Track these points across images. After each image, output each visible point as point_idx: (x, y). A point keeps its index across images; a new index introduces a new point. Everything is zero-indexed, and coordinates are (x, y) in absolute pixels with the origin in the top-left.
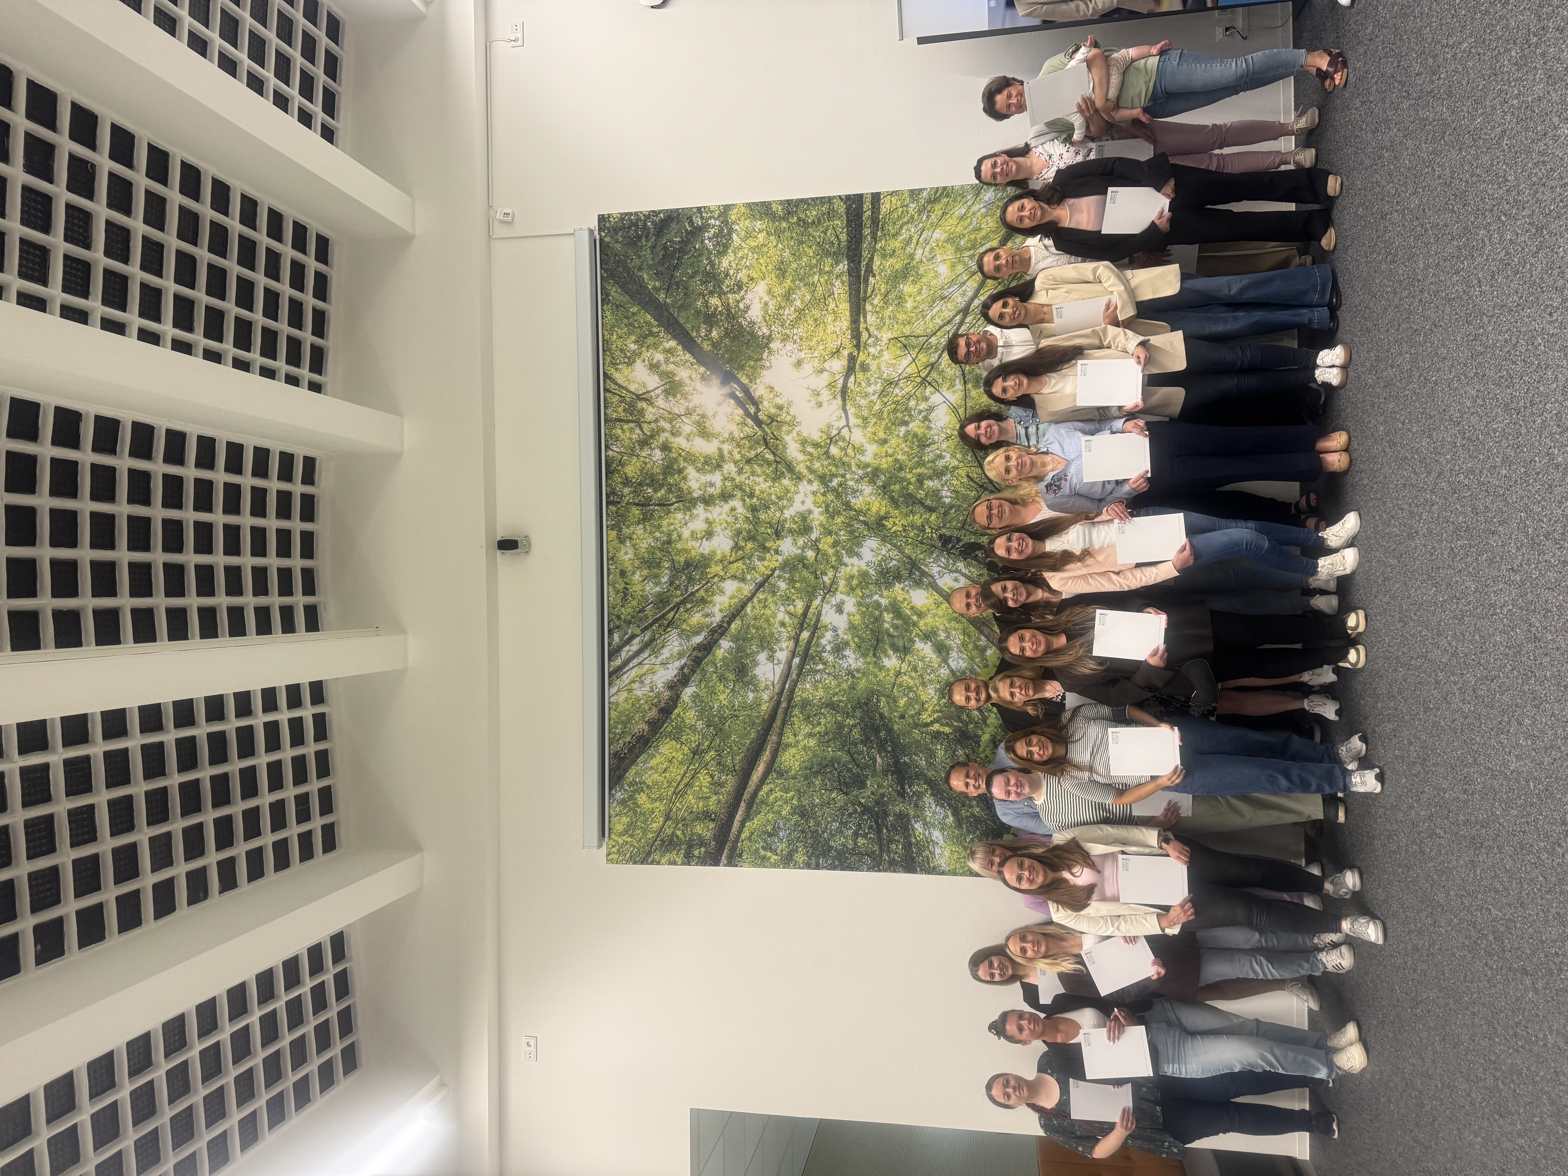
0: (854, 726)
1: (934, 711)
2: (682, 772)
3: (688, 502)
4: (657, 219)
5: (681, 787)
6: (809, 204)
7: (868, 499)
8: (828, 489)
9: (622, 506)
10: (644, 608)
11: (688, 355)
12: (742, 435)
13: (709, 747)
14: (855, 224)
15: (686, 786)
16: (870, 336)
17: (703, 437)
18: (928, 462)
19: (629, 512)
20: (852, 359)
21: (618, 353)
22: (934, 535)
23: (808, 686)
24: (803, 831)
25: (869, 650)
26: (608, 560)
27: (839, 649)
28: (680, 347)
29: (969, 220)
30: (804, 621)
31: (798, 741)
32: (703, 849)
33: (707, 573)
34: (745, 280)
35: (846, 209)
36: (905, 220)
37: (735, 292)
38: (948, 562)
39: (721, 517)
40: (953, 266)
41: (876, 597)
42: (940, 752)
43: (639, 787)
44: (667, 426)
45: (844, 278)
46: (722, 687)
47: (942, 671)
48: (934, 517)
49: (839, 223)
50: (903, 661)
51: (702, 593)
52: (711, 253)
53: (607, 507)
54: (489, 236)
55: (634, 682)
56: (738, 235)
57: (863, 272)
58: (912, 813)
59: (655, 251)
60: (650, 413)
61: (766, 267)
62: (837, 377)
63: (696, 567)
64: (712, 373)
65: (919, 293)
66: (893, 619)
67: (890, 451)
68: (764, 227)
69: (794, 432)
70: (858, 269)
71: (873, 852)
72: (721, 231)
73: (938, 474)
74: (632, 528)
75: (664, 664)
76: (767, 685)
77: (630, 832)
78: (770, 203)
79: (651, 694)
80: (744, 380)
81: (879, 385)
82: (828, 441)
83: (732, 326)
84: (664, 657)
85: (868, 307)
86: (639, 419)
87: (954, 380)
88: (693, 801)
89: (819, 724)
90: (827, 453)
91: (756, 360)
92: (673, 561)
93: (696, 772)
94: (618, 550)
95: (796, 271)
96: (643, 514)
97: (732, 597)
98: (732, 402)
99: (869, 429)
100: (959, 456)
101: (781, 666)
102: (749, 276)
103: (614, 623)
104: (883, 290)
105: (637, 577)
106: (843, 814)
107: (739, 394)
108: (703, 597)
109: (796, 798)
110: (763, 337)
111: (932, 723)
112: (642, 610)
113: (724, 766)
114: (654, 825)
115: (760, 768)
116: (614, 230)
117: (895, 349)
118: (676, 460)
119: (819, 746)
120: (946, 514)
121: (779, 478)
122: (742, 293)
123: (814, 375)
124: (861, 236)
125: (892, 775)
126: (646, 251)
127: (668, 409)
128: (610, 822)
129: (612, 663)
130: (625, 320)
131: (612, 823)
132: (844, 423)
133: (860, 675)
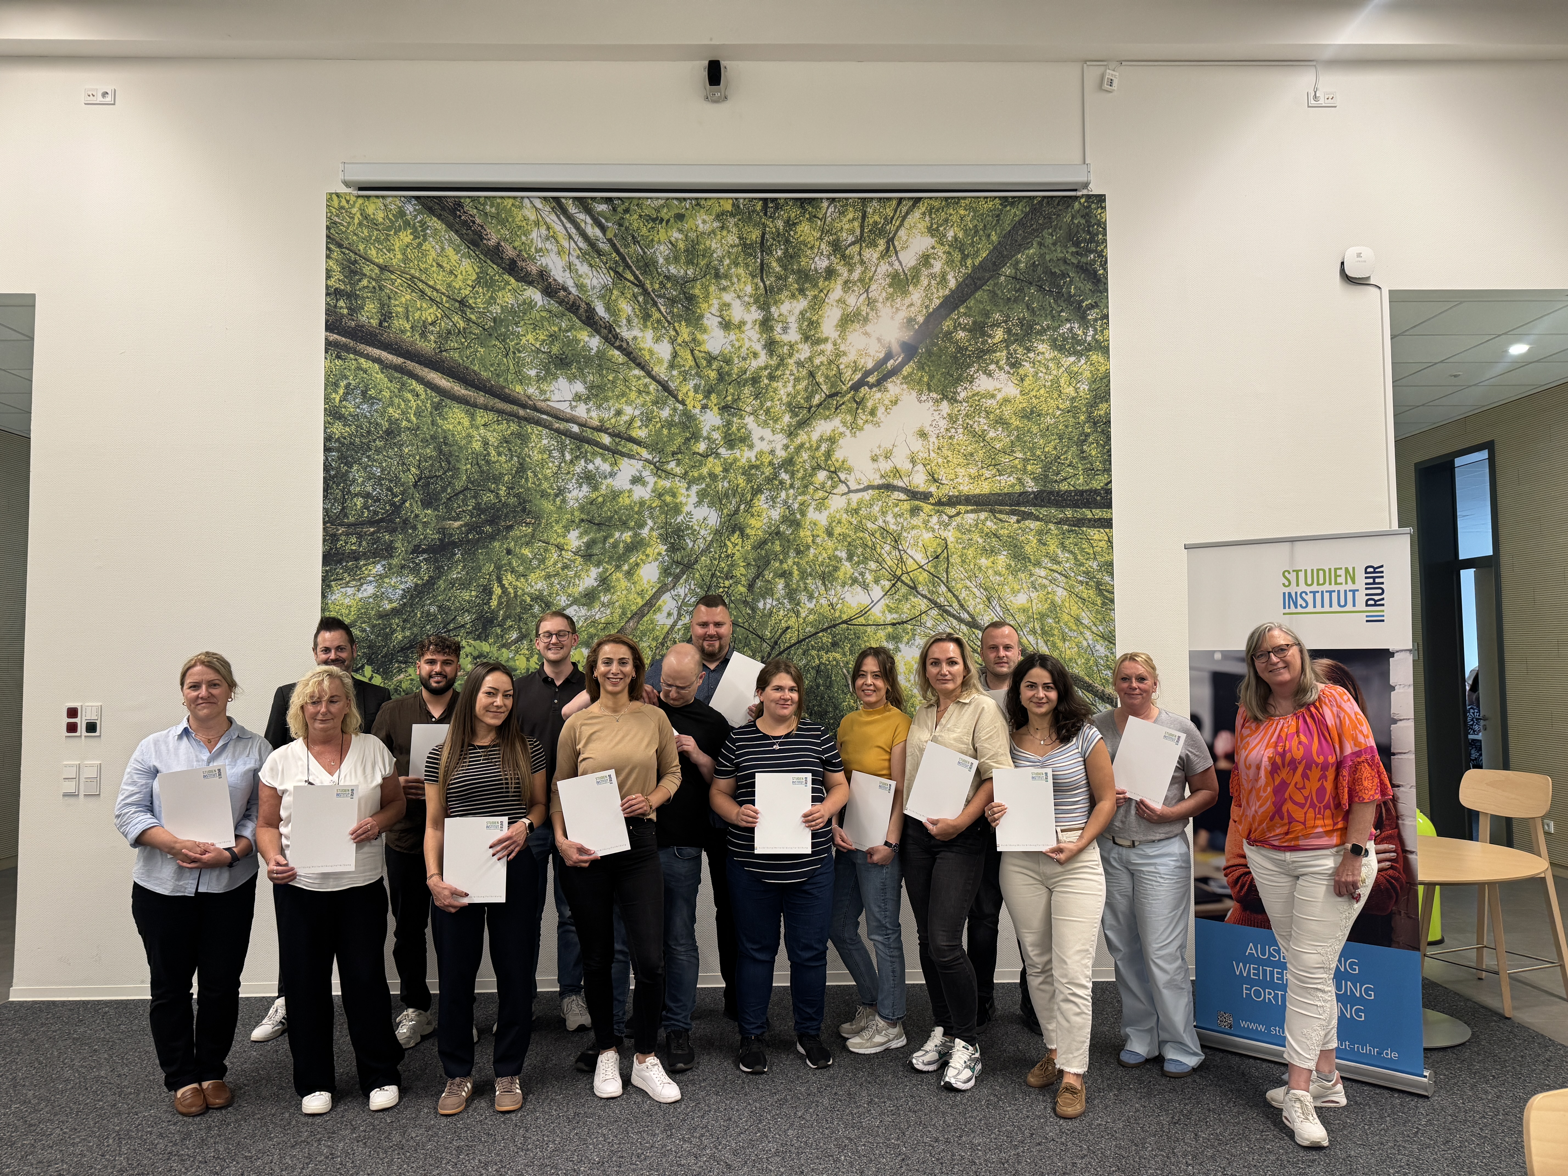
0: (497, 496)
1: (515, 588)
2: (438, 287)
3: (765, 300)
4: (1097, 266)
5: (420, 285)
6: (1104, 447)
7: (764, 515)
8: (776, 469)
9: (761, 218)
10: (638, 242)
11: (937, 302)
12: (842, 367)
13: (469, 320)
14: (1078, 500)
15: (421, 291)
16: (950, 517)
17: (842, 319)
18: (805, 583)
19: (754, 225)
20: (925, 496)
21: (943, 216)
23: (545, 442)
24: (369, 432)
25: (588, 513)
26: (697, 199)
27: (589, 478)
28: (947, 292)
30: (622, 438)
31: (478, 428)
32: (345, 311)
33: (680, 322)
34: (1021, 371)
35: (1096, 490)
36: (1079, 557)
37: (1008, 358)
39: (746, 340)
41: (650, 523)
42: (468, 595)
43: (420, 233)
44: (856, 275)
45: (1017, 487)
46: (542, 337)
47: (564, 598)
48: (742, 589)
49: (1080, 482)
50: (575, 553)
52: (1054, 331)
53: (760, 199)
54: (1086, 61)
55: (548, 228)
56: (1074, 363)
57: (1023, 509)
58: (395, 561)
59: (1061, 263)
60: (872, 255)
61: (1035, 396)
62: (906, 479)
63: (688, 309)
64: (916, 331)
65: (996, 573)
66: (625, 542)
67: (819, 540)
68: (1081, 394)
69: (844, 429)
70: (1026, 503)
71: (346, 516)
72: (1079, 342)
73: (791, 594)
74: (734, 230)
76: (545, 392)
77: (365, 222)
78: (1108, 400)
79: (533, 250)
80: (906, 370)
81: (895, 527)
82: (832, 469)
83: (969, 356)
84: (579, 266)
85: (983, 515)
86: (864, 241)
87: (896, 612)
88: (403, 300)
89: (499, 454)
90: (819, 467)
91: (928, 385)
92: (695, 280)
93: (438, 304)
94: (708, 211)
95: (1028, 431)
96: (751, 244)
97: (651, 352)
98: (882, 355)
99: (845, 516)
100: (811, 618)
101: (568, 410)
102: (1026, 376)
103: (619, 206)
104: (1001, 532)
105: (676, 235)
106: (391, 481)
107: (890, 364)
108: (650, 316)
109: (409, 425)
110: (954, 393)
111: (502, 586)
112: (635, 241)
113: (447, 339)
114: (373, 252)
115: (443, 382)
116: (1087, 214)
117: (935, 545)
118: (815, 285)
119: (473, 453)
120: (745, 603)
121: (791, 411)
122: (1007, 368)
123: (909, 452)
124: (1064, 507)
125: (439, 539)
126: (1062, 252)
127: (875, 277)
128: (377, 197)
129: (571, 201)
130: (981, 226)
131: (376, 200)
132: (853, 488)
133: (558, 503)
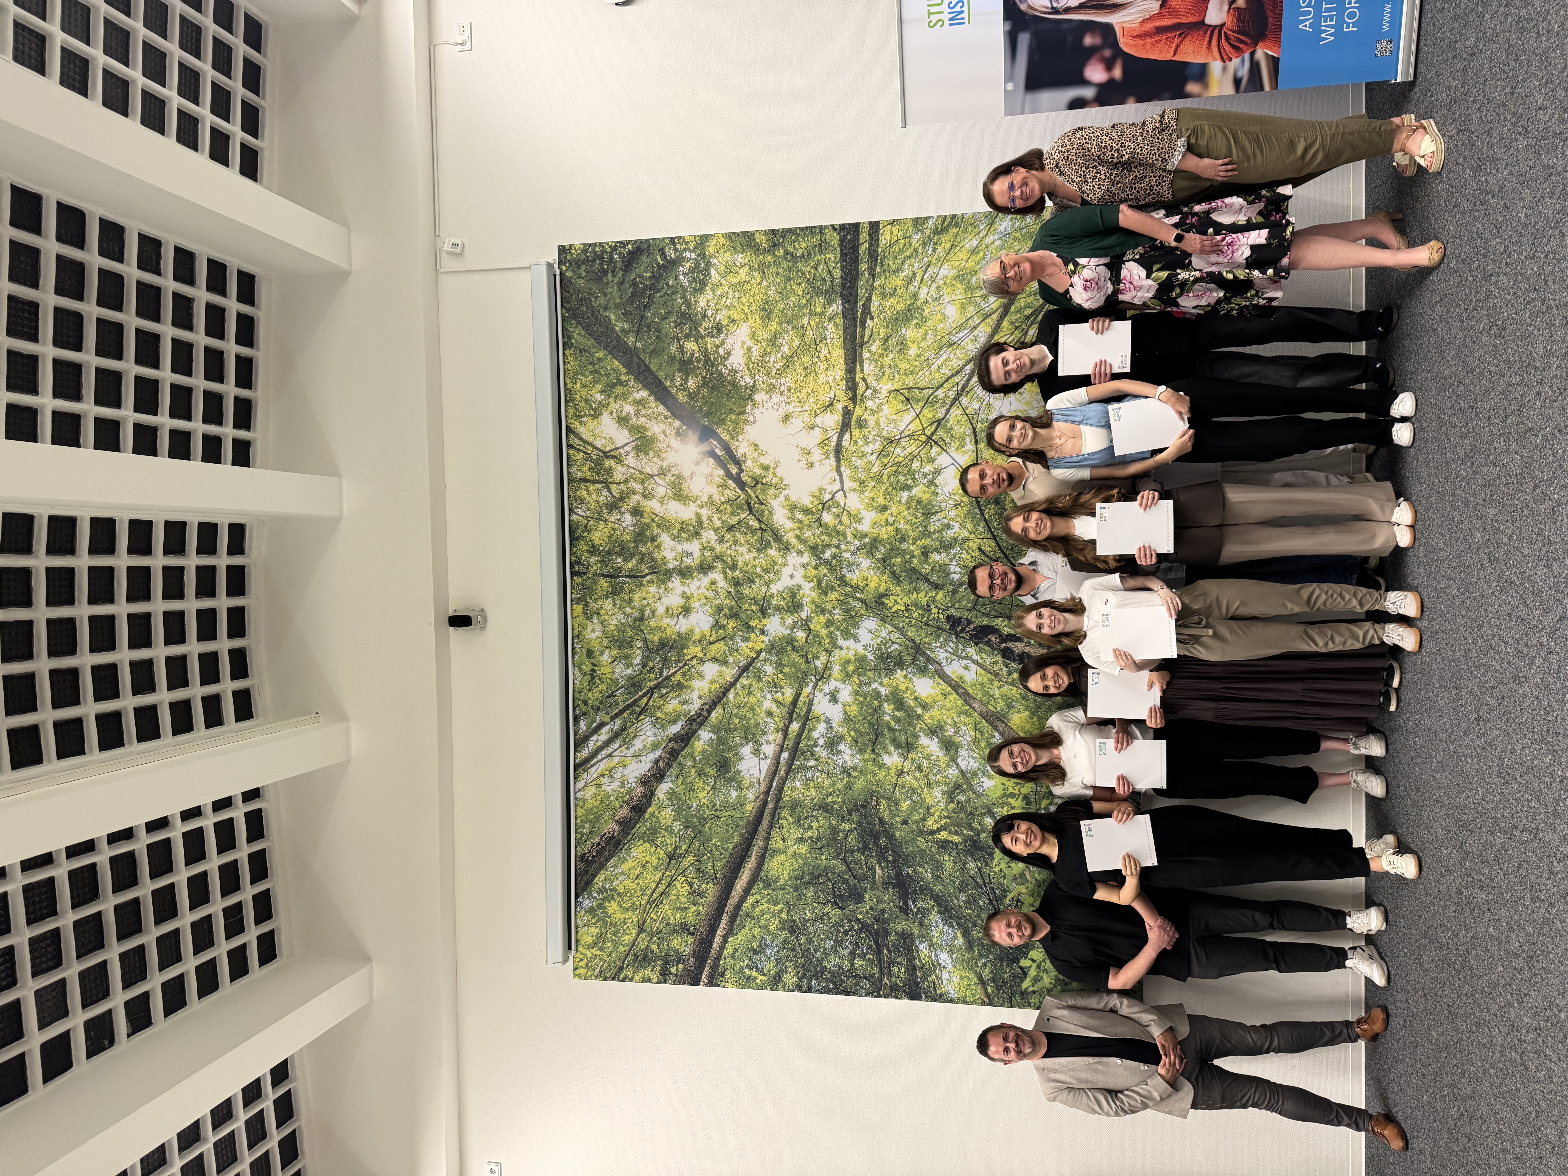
0: (851, 831)
1: (941, 817)
2: (657, 879)
3: (662, 573)
4: (625, 251)
5: (656, 895)
6: (798, 235)
7: (865, 574)
8: (821, 562)
9: (588, 578)
10: (613, 693)
11: (661, 407)
12: (723, 499)
13: (687, 851)
14: (851, 258)
15: (661, 895)
16: (868, 387)
17: (679, 500)
18: (934, 532)
19: (595, 583)
20: (847, 413)
21: (582, 404)
22: (941, 616)
23: (798, 784)
24: (793, 950)
25: (866, 745)
26: (573, 638)
27: (832, 744)
28: (652, 398)
29: (981, 254)
30: (793, 712)
31: (786, 847)
32: (681, 966)
33: (684, 655)
34: (725, 322)
35: (840, 240)
36: (908, 253)
37: (713, 336)
38: (957, 647)
39: (699, 591)
40: (963, 307)
41: (875, 686)
42: (948, 863)
43: (609, 894)
44: (638, 487)
45: (838, 321)
46: (701, 784)
47: (950, 771)
48: (940, 595)
49: (832, 257)
50: (906, 758)
51: (678, 676)
52: (686, 291)
53: (572, 578)
54: (437, 270)
55: (603, 775)
56: (717, 270)
57: (859, 314)
58: (916, 932)
59: (623, 287)
60: (619, 473)
61: (749, 307)
62: (830, 435)
63: (672, 647)
64: (688, 427)
65: (924, 338)
66: (894, 710)
67: (891, 520)
68: (746, 261)
69: (782, 496)
70: (854, 311)
71: (872, 976)
72: (697, 265)
73: (946, 546)
74: (600, 602)
75: (636, 756)
76: (752, 783)
77: (600, 945)
78: (753, 234)
79: (622, 790)
80: (725, 436)
81: (878, 443)
82: (820, 507)
83: (711, 374)
84: (636, 748)
85: (866, 355)
86: (607, 480)
87: (964, 440)
88: (669, 912)
89: (811, 828)
90: (819, 520)
91: (738, 414)
92: (646, 640)
93: (673, 880)
94: (584, 627)
95: (783, 312)
96: (612, 587)
97: (713, 682)
98: (711, 461)
99: (866, 494)
100: (969, 526)
101: (768, 761)
102: (729, 318)
103: (581, 710)
104: (882, 335)
105: (606, 658)
106: (838, 931)
107: (719, 452)
108: (679, 682)
109: (785, 911)
110: (746, 388)
111: (939, 830)
112: (612, 695)
113: (704, 873)
114: (626, 938)
115: (744, 877)
116: (576, 263)
117: (896, 402)
118: (648, 526)
119: (810, 852)
120: (954, 592)
121: (765, 548)
122: (722, 336)
123: (804, 431)
124: (857, 272)
125: (893, 888)
126: (612, 287)
127: (640, 468)
128: (577, 933)
129: (578, 754)
130: (590, 367)
131: (580, 934)
132: (838, 486)
133: (856, 774)
